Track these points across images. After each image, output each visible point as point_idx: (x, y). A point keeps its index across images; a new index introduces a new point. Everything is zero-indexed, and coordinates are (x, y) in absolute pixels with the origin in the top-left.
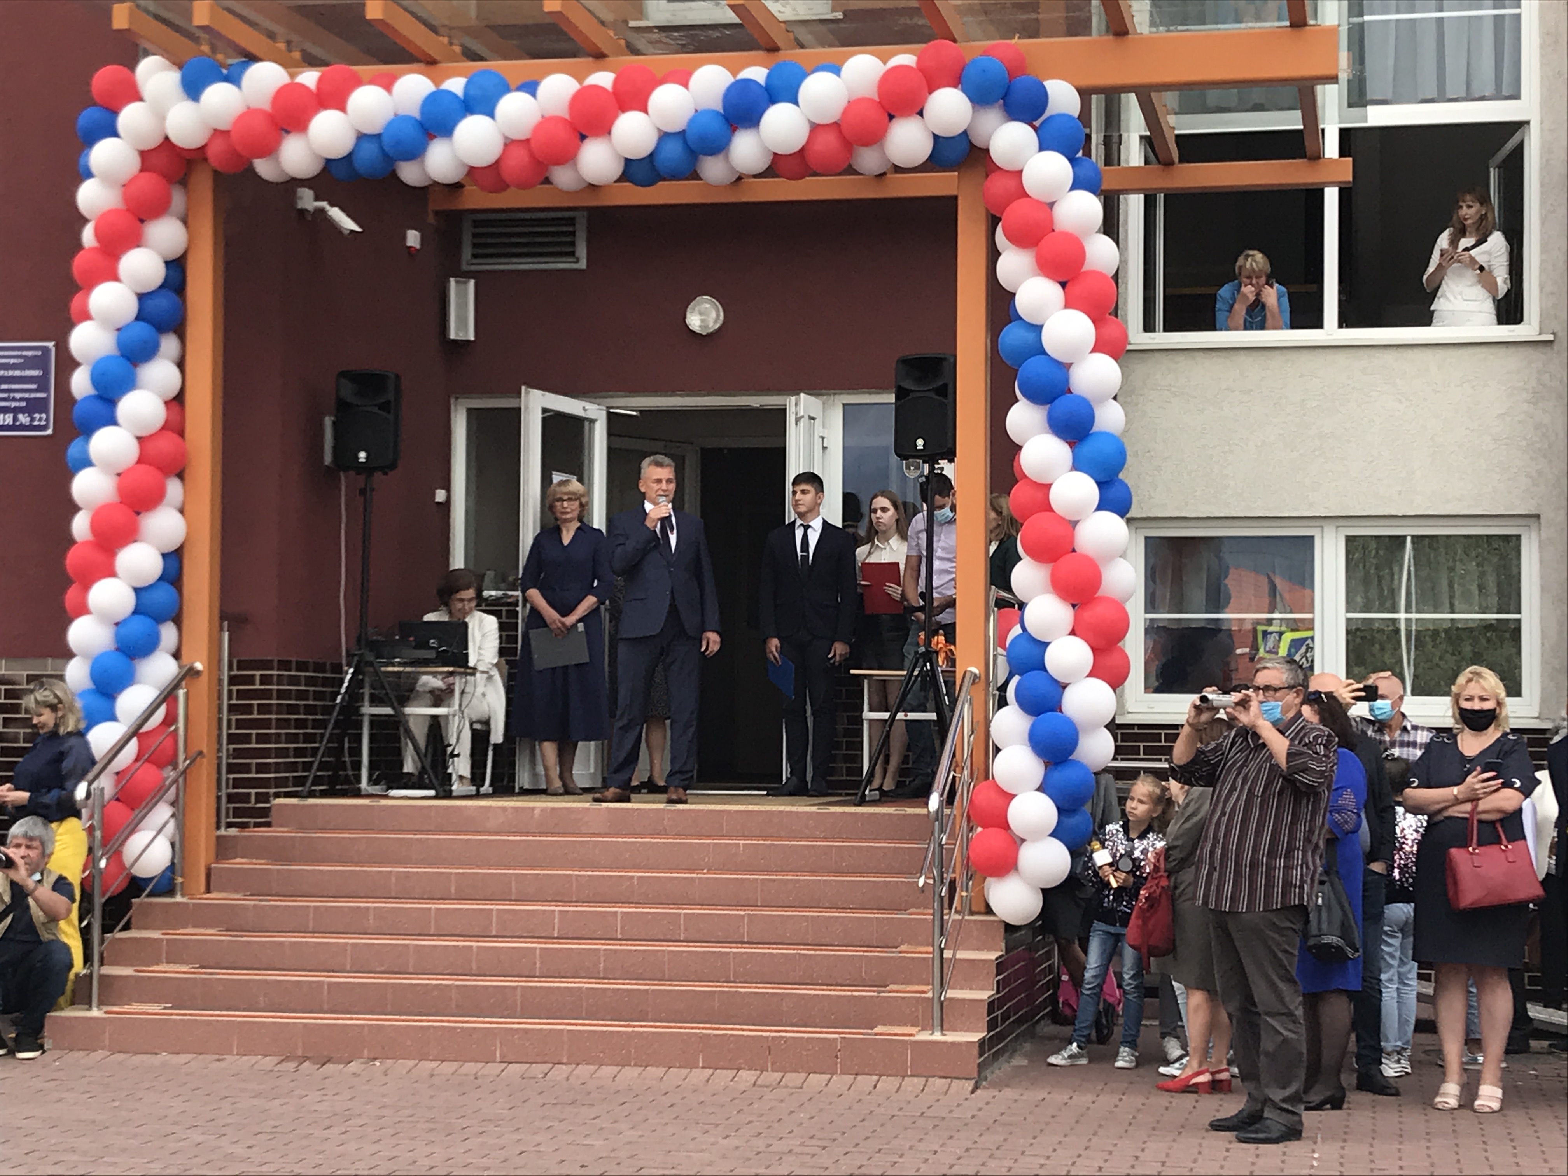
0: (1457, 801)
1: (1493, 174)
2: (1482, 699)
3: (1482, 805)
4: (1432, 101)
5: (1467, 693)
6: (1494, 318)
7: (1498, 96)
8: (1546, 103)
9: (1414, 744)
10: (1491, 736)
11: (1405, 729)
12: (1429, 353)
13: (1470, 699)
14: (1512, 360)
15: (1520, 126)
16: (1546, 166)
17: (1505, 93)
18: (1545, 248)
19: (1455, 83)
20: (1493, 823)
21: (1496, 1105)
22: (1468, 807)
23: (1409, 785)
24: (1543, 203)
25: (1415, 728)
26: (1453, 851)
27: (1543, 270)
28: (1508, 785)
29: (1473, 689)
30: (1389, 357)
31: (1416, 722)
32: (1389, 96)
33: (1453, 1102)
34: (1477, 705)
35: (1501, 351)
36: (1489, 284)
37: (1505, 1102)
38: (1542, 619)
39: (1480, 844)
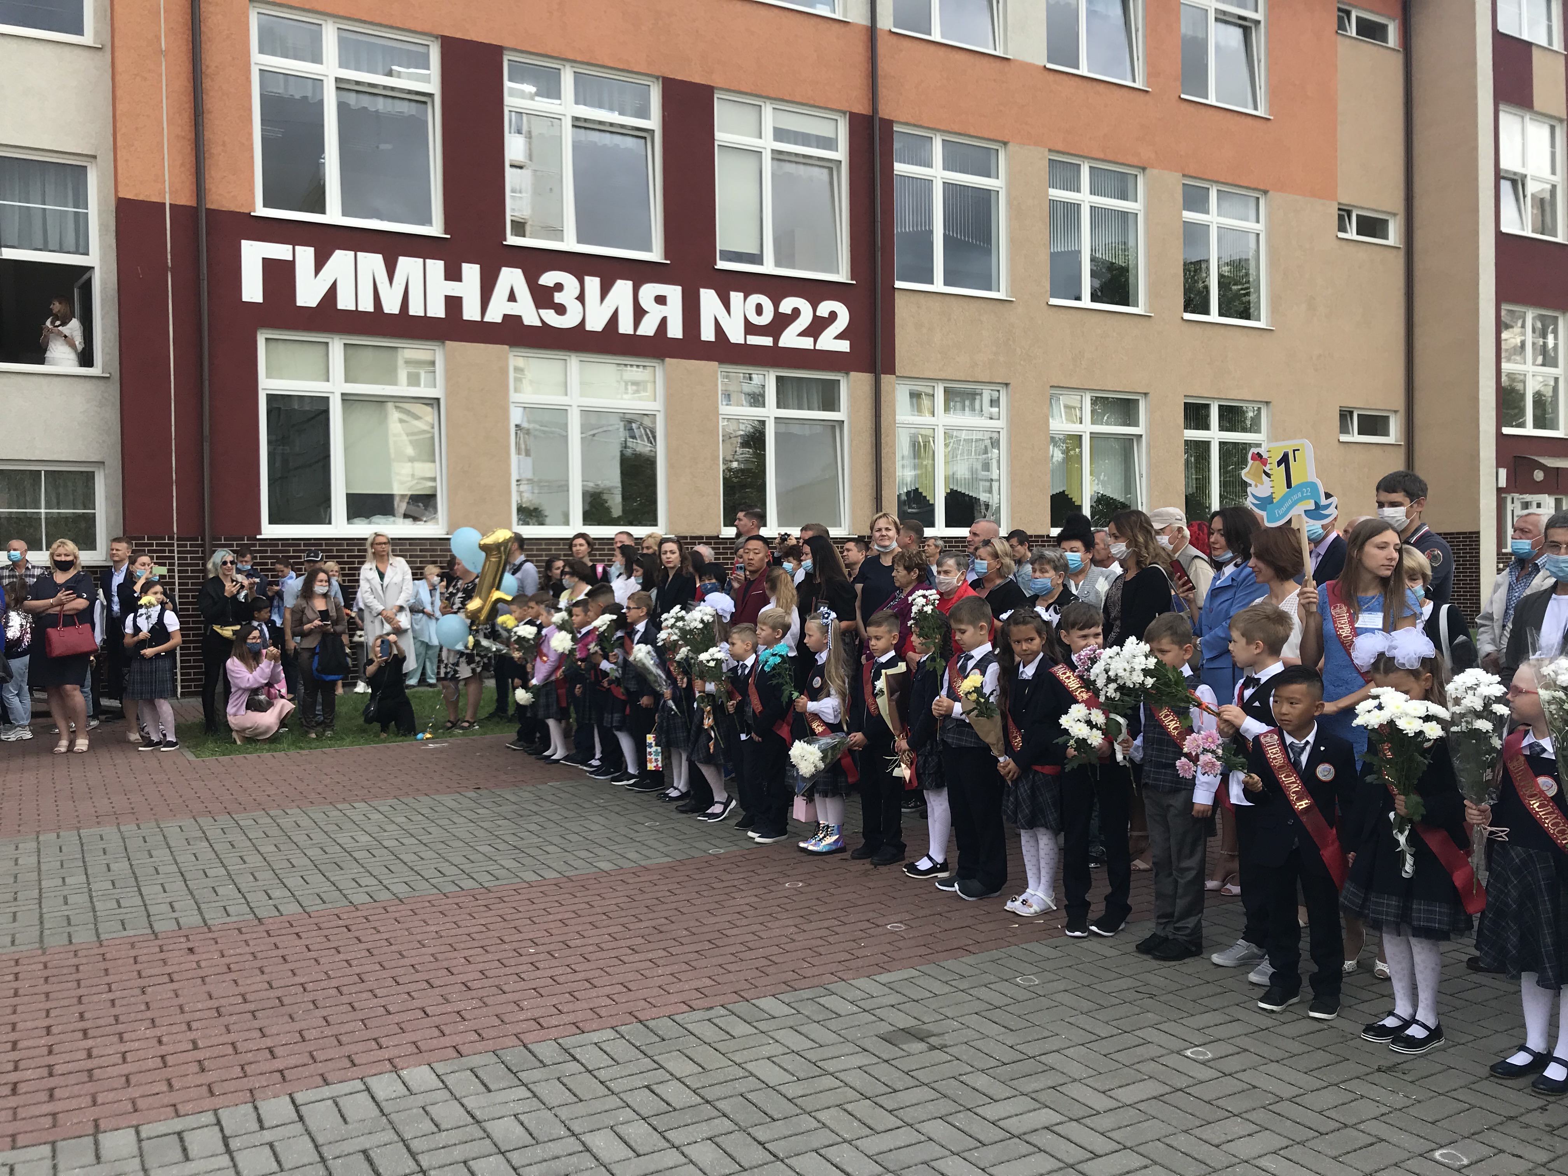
0: (52, 606)
1: (76, 291)
2: (66, 555)
3: (67, 607)
4: (40, 250)
5: (58, 552)
6: (77, 363)
7: (76, 252)
8: (103, 259)
9: (33, 576)
10: (72, 573)
11: (27, 568)
12: (42, 379)
13: (59, 555)
14: (89, 385)
15: (90, 269)
16: (103, 290)
17: (81, 251)
18: (104, 331)
19: (53, 242)
20: (72, 616)
21: (85, 748)
22: (58, 608)
23: (26, 599)
24: (102, 309)
25: (33, 567)
26: (49, 630)
27: (104, 342)
28: (80, 597)
29: (61, 550)
30: (20, 379)
31: (34, 564)
32: (16, 244)
33: (63, 749)
34: (63, 558)
35: (82, 380)
36: (72, 346)
37: (90, 746)
38: (107, 512)
39: (64, 626)
